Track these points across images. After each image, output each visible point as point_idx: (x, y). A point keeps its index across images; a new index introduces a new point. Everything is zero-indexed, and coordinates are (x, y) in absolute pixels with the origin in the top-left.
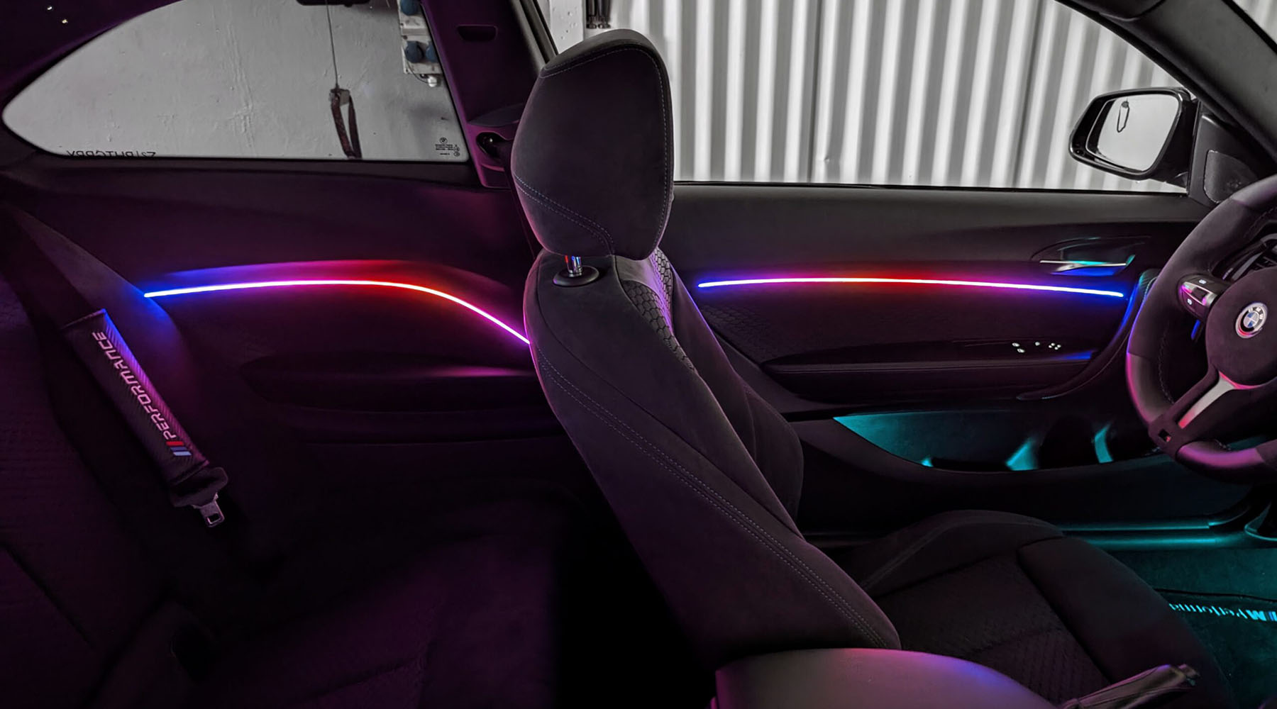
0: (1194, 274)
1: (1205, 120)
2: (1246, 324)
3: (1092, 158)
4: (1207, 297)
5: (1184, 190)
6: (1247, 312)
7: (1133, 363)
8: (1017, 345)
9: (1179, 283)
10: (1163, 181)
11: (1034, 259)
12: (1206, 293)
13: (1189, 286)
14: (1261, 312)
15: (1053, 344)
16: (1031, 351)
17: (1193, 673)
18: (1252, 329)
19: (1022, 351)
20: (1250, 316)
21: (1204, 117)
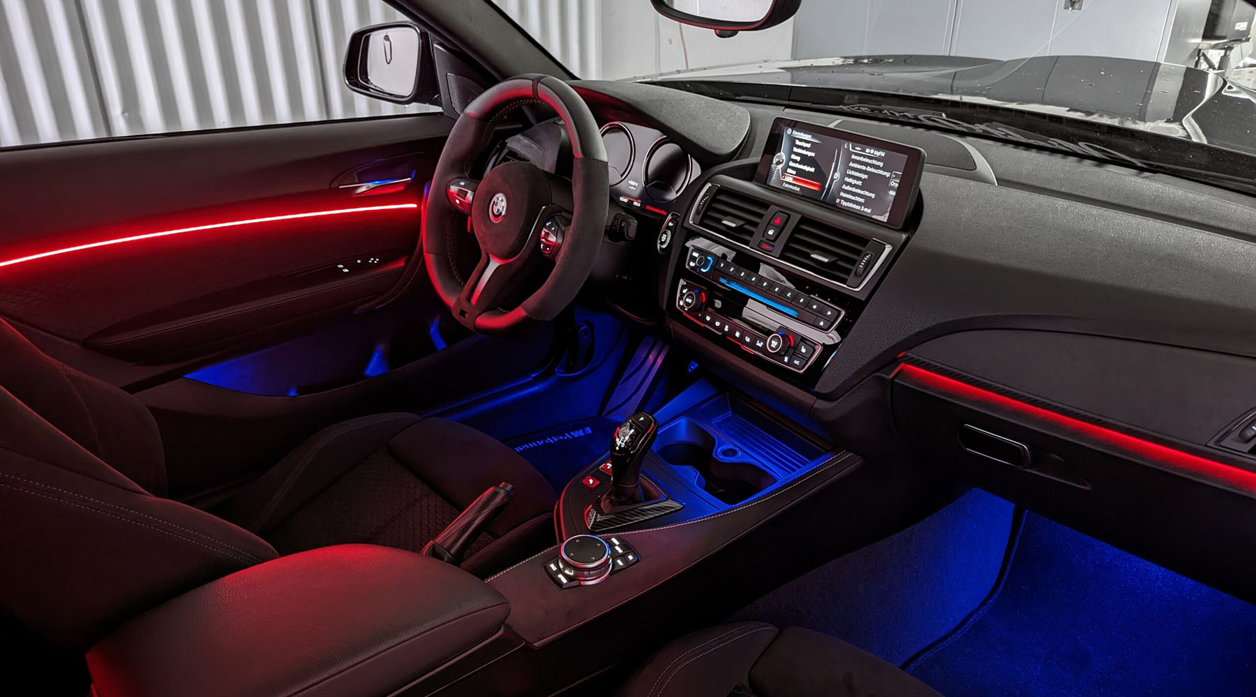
0: (456, 178)
1: (437, 48)
2: (495, 212)
3: (367, 88)
4: (468, 195)
5: (438, 109)
6: (494, 202)
7: (431, 259)
8: (342, 266)
9: (448, 188)
10: (425, 103)
11: (332, 186)
12: (467, 192)
13: (454, 189)
14: (502, 201)
15: (372, 259)
16: (355, 269)
17: (509, 487)
18: (501, 213)
19: (347, 270)
20: (496, 205)
21: (435, 45)
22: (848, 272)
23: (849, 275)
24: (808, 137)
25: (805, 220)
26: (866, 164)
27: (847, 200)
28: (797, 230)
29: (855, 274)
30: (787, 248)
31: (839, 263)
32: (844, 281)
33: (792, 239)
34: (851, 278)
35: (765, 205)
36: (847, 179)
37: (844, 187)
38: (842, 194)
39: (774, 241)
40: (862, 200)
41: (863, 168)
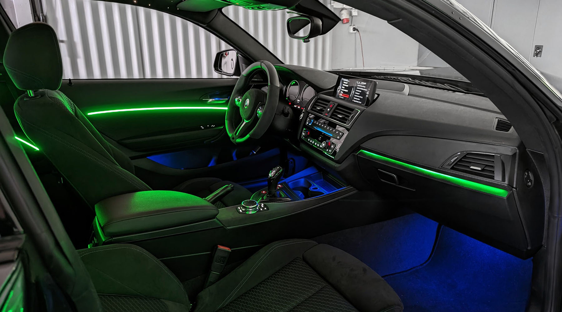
0: (237, 96)
1: (240, 56)
2: (246, 105)
3: (221, 72)
6: (246, 102)
8: (202, 127)
9: (235, 99)
10: (236, 76)
11: (201, 99)
12: (240, 100)
15: (212, 125)
16: (206, 128)
17: (232, 186)
22: (346, 120)
23: (346, 121)
24: (347, 80)
25: (339, 105)
26: (361, 87)
27: (355, 100)
28: (336, 108)
29: (348, 120)
30: (332, 114)
31: (346, 118)
32: (345, 123)
33: (334, 111)
34: (347, 122)
35: (328, 101)
36: (356, 93)
37: (355, 96)
38: (354, 98)
39: (329, 112)
40: (359, 99)
41: (360, 89)
